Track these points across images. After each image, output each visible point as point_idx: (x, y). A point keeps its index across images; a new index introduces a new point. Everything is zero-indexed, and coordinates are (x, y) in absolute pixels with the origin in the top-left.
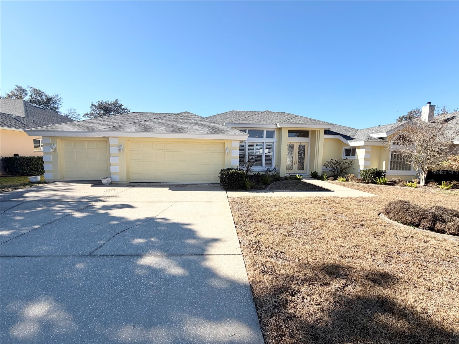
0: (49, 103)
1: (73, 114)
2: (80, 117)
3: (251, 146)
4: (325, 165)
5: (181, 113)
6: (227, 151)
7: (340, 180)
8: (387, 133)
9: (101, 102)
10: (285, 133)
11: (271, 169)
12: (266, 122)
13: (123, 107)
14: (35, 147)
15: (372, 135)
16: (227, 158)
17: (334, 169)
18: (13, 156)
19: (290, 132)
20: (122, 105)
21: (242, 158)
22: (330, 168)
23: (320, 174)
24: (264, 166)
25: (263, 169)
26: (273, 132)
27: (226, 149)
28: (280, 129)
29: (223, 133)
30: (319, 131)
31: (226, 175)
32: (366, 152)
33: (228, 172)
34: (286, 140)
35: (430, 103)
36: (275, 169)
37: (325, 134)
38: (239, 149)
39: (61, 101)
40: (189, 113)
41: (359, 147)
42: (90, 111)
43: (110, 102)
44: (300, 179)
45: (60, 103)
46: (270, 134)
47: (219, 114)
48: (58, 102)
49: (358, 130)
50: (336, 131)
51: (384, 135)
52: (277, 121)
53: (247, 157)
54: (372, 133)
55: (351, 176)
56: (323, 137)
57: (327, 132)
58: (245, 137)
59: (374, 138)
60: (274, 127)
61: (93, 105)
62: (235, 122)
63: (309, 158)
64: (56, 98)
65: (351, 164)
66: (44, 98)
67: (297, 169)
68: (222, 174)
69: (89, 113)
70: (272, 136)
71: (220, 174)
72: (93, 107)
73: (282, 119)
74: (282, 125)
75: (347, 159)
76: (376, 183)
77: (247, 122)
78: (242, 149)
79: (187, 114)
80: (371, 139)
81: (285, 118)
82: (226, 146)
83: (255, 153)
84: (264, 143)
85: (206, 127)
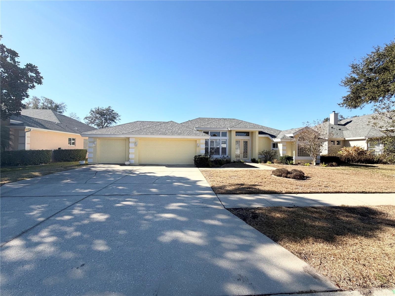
0: (57, 109)
1: (74, 117)
2: (79, 120)
3: (212, 142)
4: (260, 154)
5: (169, 122)
6: (198, 145)
7: (268, 163)
8: (293, 134)
9: (98, 108)
10: (233, 134)
11: (225, 157)
12: (222, 126)
13: (114, 112)
14: (69, 143)
15: (286, 135)
16: (198, 149)
17: (266, 156)
18: (58, 149)
19: (236, 132)
20: (113, 111)
21: (206, 149)
22: (264, 156)
23: (257, 160)
24: (221, 155)
25: (220, 157)
26: (226, 133)
27: (197, 144)
28: (231, 131)
29: (196, 135)
30: (255, 132)
31: (198, 159)
32: (283, 145)
33: (199, 157)
34: (235, 138)
35: (334, 112)
36: (228, 156)
37: (259, 134)
38: (205, 144)
39: (66, 107)
40: (173, 122)
41: (279, 142)
42: (89, 115)
43: (104, 109)
44: (243, 162)
45: (65, 109)
46: (224, 134)
47: (190, 121)
48: (64, 108)
49: (281, 131)
50: (267, 132)
51: (292, 135)
52: (229, 126)
53: (209, 149)
54: (286, 134)
55: (275, 160)
56: (257, 136)
57: (261, 133)
58: (208, 137)
59: (287, 137)
60: (227, 129)
61: (92, 111)
62: (201, 127)
63: (250, 150)
64: (62, 105)
65: (276, 153)
66: (54, 105)
67: (243, 157)
68: (195, 158)
69: (88, 116)
70: (226, 136)
71: (194, 158)
72: (92, 112)
73: (232, 124)
74: (231, 129)
75: (273, 150)
76: (288, 164)
77: (209, 126)
78: (206, 143)
79: (172, 123)
80: (285, 138)
81: (234, 124)
82: (197, 142)
83: (215, 146)
84: (221, 140)
85: (185, 132)
